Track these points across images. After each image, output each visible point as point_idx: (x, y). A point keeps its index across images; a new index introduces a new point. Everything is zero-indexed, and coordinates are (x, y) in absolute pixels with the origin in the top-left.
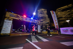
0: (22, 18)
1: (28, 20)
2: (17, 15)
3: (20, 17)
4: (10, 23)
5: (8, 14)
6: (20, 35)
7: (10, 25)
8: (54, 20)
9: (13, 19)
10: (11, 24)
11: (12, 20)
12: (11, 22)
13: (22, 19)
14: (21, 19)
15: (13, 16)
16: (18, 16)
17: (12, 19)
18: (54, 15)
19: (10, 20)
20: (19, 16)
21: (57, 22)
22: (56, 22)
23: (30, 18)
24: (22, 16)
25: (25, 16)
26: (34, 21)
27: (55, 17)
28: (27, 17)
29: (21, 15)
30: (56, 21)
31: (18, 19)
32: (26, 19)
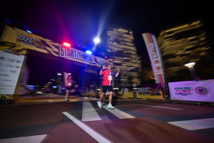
0: (56, 50)
1: (76, 57)
2: (43, 39)
3: (53, 47)
4: (18, 62)
5: (12, 35)
6: (50, 101)
7: (18, 67)
9: (28, 50)
10: (20, 65)
11: (25, 52)
12: (22, 58)
13: (58, 53)
15: (28, 42)
16: (44, 42)
17: (24, 49)
18: (152, 44)
19: (17, 52)
20: (48, 41)
21: (160, 65)
22: (158, 65)
23: (84, 50)
24: (57, 44)
25: (67, 45)
26: (95, 60)
27: (155, 51)
28: (74, 46)
29: (54, 40)
30: (157, 62)
31: (45, 52)
32: (71, 54)
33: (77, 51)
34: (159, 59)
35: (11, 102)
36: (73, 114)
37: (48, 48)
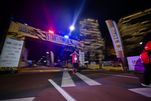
1: (58, 40)
2: (35, 29)
3: (42, 34)
4: (20, 45)
6: (41, 71)
7: (20, 49)
8: (114, 41)
9: (26, 37)
10: (21, 47)
11: (24, 38)
12: (22, 42)
14: (44, 37)
16: (36, 31)
17: (23, 36)
18: (113, 28)
19: (19, 39)
20: (38, 30)
21: (120, 43)
22: (118, 44)
23: (63, 35)
24: (44, 32)
25: (51, 32)
26: (71, 42)
27: (116, 33)
28: (56, 33)
29: (43, 29)
30: (118, 41)
31: (37, 37)
32: (54, 38)
33: (59, 36)
34: (119, 39)
35: (16, 72)
36: (55, 81)
37: (39, 35)
